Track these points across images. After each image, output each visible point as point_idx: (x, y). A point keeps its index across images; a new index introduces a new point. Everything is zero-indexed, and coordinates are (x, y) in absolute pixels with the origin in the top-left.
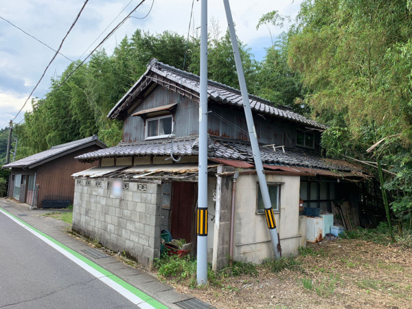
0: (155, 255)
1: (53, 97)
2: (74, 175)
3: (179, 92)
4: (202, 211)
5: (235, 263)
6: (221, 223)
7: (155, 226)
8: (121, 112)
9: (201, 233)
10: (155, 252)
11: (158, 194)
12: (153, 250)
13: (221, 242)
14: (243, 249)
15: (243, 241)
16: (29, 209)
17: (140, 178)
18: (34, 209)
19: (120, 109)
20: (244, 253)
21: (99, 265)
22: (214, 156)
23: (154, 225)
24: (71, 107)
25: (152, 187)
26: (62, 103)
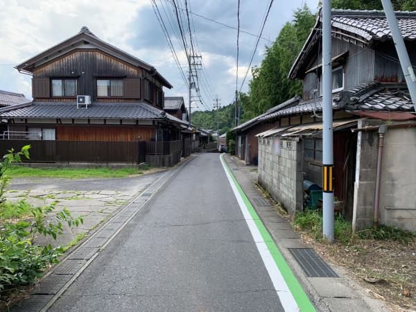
0: (298, 208)
1: (267, 63)
2: (257, 135)
3: (344, 39)
4: (326, 168)
5: (383, 226)
6: (361, 182)
7: (297, 181)
8: (298, 71)
9: (325, 189)
10: (297, 205)
11: (298, 151)
12: (295, 202)
13: (362, 202)
14: (397, 214)
15: (397, 204)
16: (243, 165)
17: (288, 136)
18: (247, 165)
19: (297, 68)
20: (400, 218)
21: (256, 211)
22: (358, 109)
23: (295, 180)
24: (280, 70)
25: (294, 144)
26: (274, 68)
